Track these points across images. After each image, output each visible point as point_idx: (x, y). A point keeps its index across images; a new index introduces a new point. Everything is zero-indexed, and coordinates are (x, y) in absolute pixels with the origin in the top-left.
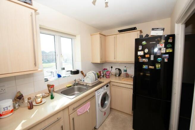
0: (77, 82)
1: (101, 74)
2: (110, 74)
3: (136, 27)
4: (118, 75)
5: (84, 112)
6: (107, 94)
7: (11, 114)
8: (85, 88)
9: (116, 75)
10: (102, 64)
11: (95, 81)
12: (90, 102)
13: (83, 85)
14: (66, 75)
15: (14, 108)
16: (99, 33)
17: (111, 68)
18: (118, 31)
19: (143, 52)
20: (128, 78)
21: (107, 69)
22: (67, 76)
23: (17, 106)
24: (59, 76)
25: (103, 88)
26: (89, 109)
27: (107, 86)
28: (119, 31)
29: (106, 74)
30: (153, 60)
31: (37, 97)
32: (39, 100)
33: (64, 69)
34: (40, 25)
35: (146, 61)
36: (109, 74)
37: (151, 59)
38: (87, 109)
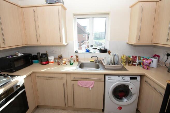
1: (136, 60)
5: (85, 87)
12: (94, 82)
21: (159, 56)
25: (121, 77)
26: (92, 88)
27: (133, 78)
36: (149, 63)
38: (89, 86)
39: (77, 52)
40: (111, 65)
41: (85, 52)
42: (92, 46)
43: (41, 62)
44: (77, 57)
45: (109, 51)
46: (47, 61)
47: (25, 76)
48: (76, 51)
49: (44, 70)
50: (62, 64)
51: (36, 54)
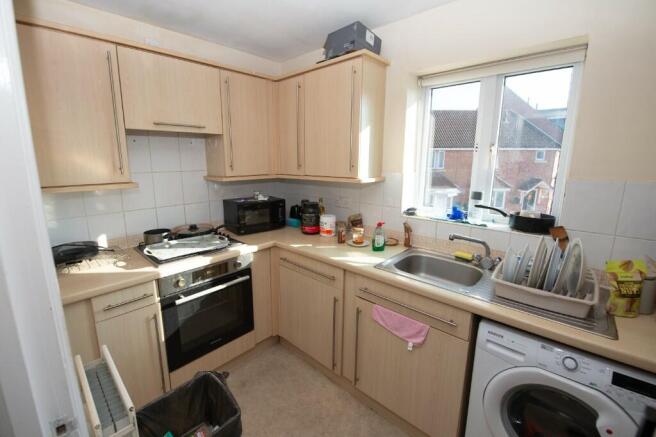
5: (394, 332)
38: (410, 337)
39: (413, 214)
40: (525, 288)
41: (446, 218)
42: (478, 196)
43: (302, 225)
44: (408, 229)
45: (561, 227)
46: (314, 225)
47: (255, 248)
48: (409, 210)
49: (296, 246)
50: (350, 242)
51: (300, 204)
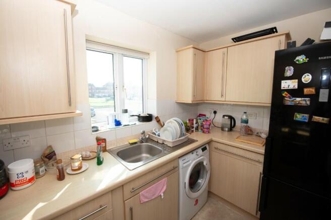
0: (147, 136)
1: (193, 124)
2: (212, 125)
3: (275, 28)
4: (227, 129)
5: (153, 198)
6: (204, 166)
7: (30, 184)
8: (160, 148)
9: (222, 129)
10: (195, 105)
11: (180, 139)
12: (166, 178)
13: (158, 142)
14: (130, 122)
15: (37, 173)
16: (192, 46)
17: (214, 114)
18: (233, 39)
19: (297, 80)
20: (249, 137)
21: (205, 115)
22: (130, 124)
23: (42, 171)
24: (118, 123)
25: (195, 153)
26: (164, 193)
27: (204, 149)
28: (235, 38)
29: (202, 126)
30: (326, 100)
31: (73, 159)
32: (77, 164)
33: (126, 111)
34: (86, 35)
35: (304, 102)
36: (210, 125)
37: (321, 100)
38: (160, 192)
39: (97, 130)
44: (101, 141)
45: (157, 117)
